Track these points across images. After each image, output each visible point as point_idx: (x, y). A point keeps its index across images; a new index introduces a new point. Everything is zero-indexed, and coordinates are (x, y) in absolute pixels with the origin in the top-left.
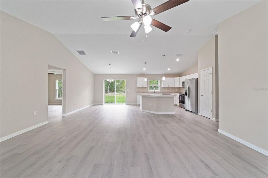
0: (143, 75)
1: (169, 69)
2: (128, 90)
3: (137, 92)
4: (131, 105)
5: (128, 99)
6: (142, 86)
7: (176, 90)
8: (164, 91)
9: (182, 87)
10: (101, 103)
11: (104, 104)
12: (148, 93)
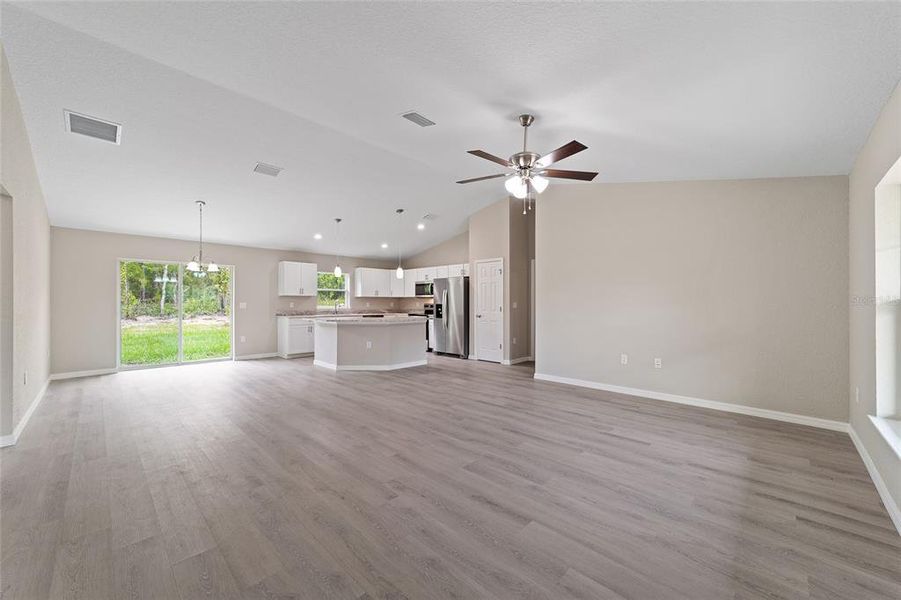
0: (299, 255)
1: (385, 246)
2: (243, 305)
4: (256, 360)
5: (243, 339)
6: (302, 291)
7: (392, 305)
8: (361, 307)
9: (414, 296)
10: (104, 368)
11: (122, 370)
12: (315, 313)
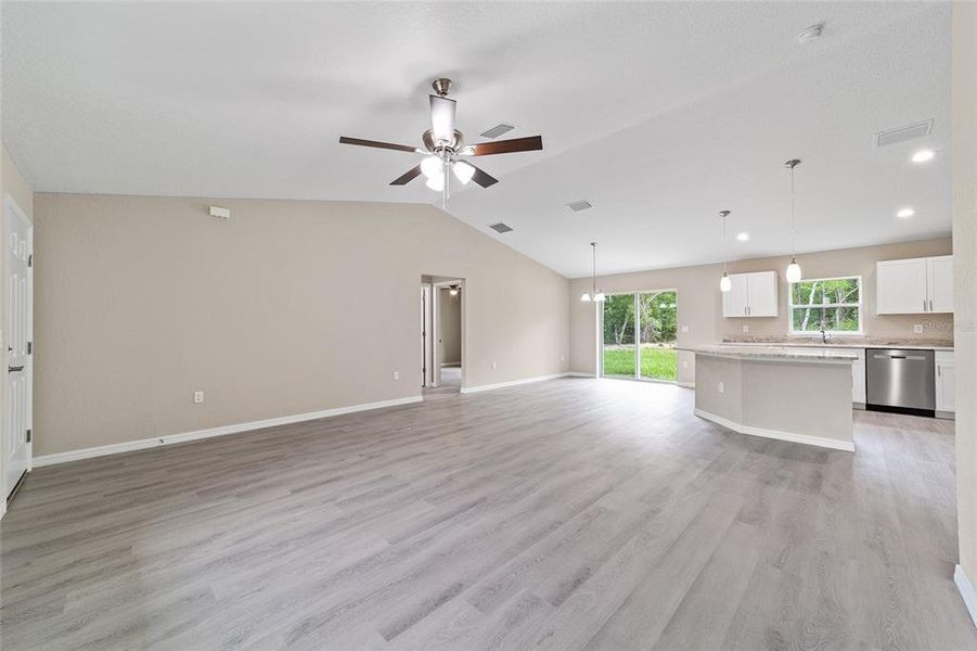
2: (685, 329)
3: (726, 338)
6: (747, 310)
10: (588, 373)
11: (601, 376)
12: (784, 340)
